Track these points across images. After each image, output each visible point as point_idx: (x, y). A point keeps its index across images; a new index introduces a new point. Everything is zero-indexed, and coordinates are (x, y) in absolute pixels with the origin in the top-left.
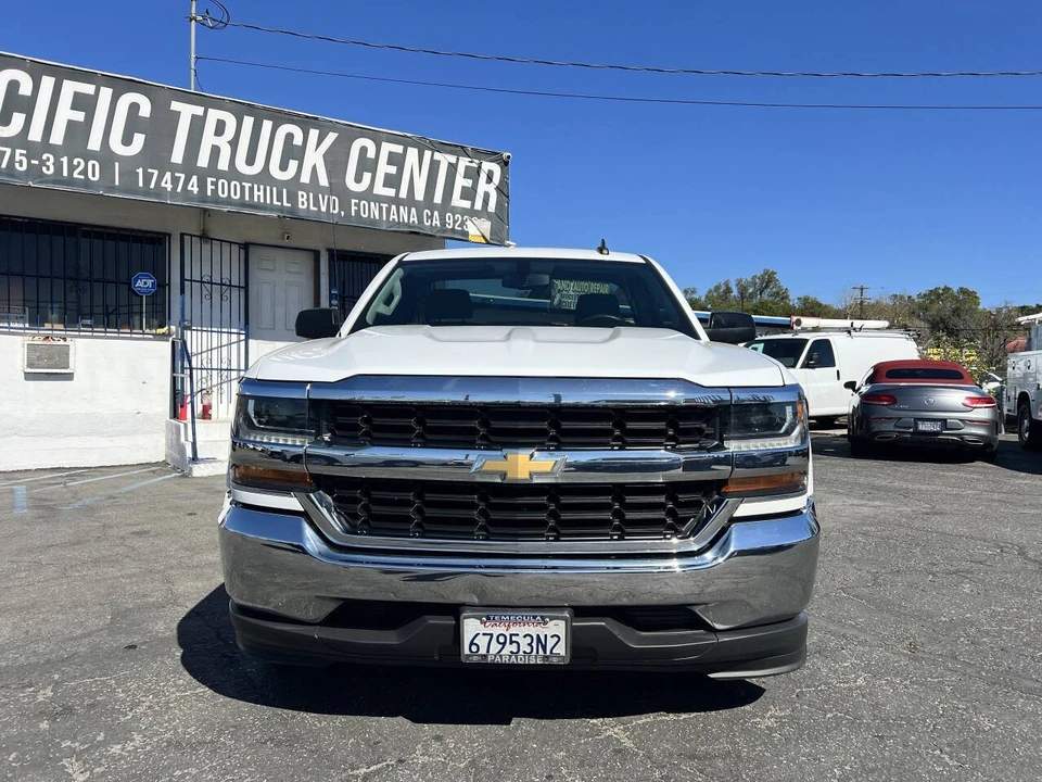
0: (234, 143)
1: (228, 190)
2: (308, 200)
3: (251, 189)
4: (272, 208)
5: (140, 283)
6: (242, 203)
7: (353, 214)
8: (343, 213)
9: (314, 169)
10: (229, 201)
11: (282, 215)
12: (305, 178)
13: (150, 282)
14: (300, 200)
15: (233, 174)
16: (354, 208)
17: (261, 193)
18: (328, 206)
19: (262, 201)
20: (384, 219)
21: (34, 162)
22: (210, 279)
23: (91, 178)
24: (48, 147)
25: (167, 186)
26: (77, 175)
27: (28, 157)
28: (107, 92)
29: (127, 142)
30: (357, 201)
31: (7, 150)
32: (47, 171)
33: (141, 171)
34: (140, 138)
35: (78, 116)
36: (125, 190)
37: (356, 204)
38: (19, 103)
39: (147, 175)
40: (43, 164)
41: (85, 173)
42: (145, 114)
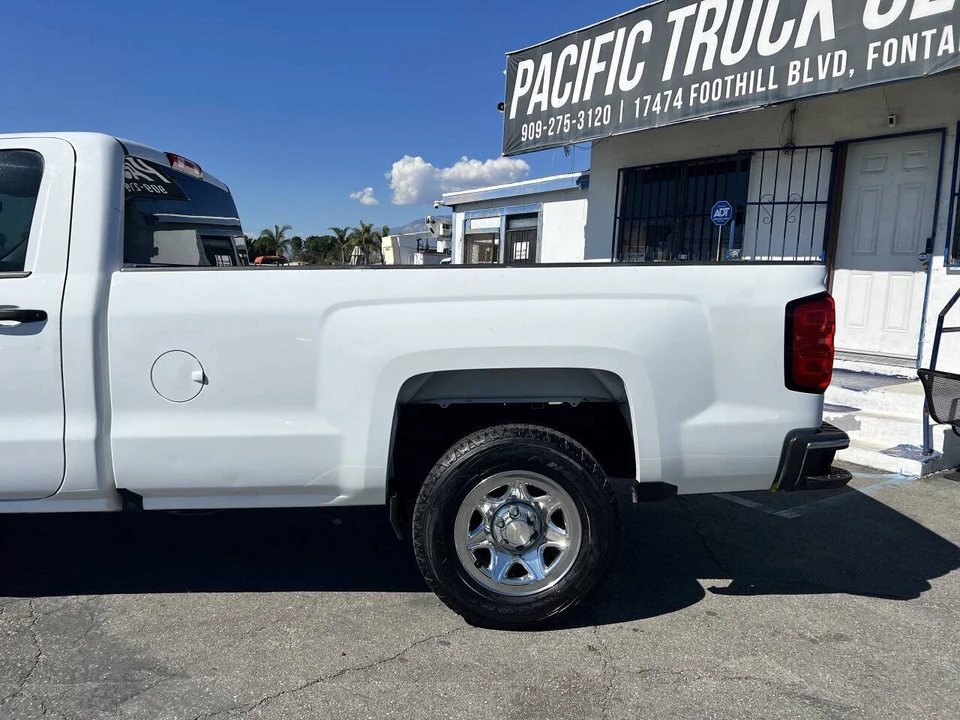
0: (721, 34)
1: (710, 93)
2: (801, 71)
3: (734, 82)
4: (755, 97)
5: (718, 213)
6: (723, 104)
7: (869, 67)
8: (852, 72)
9: (817, 21)
10: (710, 105)
11: (766, 103)
12: (802, 41)
13: (726, 213)
14: (791, 73)
15: (719, 69)
16: (872, 56)
17: (744, 84)
18: (835, 67)
19: (744, 93)
20: (927, 55)
21: (574, 122)
22: (771, 200)
23: (605, 123)
24: (582, 105)
25: (657, 109)
26: (597, 124)
27: (571, 119)
28: (622, 32)
29: (631, 76)
30: (878, 44)
31: (561, 117)
32: (580, 128)
33: (637, 102)
34: (640, 67)
35: (602, 66)
36: (626, 125)
37: (876, 50)
38: (570, 74)
39: (643, 103)
40: (578, 121)
41: (601, 120)
42: (646, 39)
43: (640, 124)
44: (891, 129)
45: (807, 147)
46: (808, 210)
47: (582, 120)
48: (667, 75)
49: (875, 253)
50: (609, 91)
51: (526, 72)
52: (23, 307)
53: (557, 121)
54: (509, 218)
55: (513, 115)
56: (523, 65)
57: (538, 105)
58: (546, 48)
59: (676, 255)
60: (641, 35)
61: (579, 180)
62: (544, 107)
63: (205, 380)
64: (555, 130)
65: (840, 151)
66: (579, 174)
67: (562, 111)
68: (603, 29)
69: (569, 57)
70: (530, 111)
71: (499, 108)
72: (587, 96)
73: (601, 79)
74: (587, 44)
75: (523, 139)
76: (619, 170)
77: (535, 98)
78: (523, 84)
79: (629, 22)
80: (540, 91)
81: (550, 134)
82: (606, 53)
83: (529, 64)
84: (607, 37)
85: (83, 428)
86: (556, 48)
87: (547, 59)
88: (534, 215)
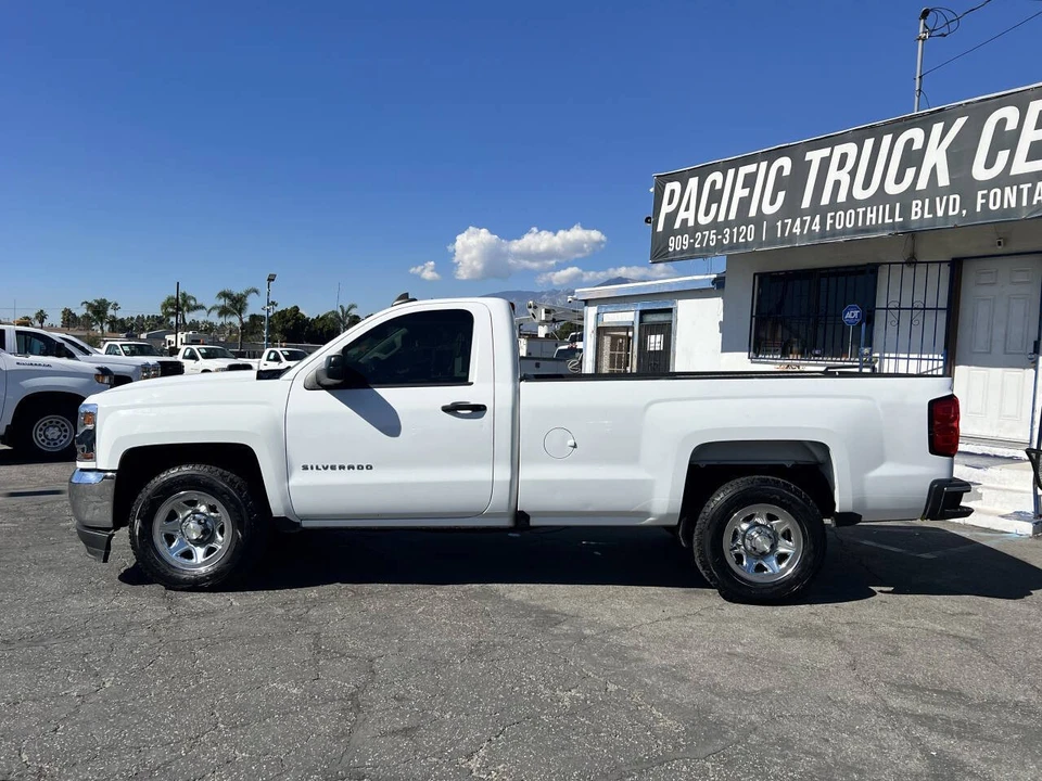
0: (853, 174)
1: (845, 221)
2: (923, 209)
3: (865, 214)
4: (884, 227)
5: (849, 315)
6: (856, 230)
7: (978, 209)
8: (964, 212)
9: (934, 170)
10: (845, 231)
11: (893, 232)
12: (922, 185)
13: (856, 315)
14: (914, 209)
15: (852, 202)
16: (980, 201)
17: (874, 215)
18: (951, 207)
19: (874, 223)
20: (1024, 203)
21: (720, 237)
22: (897, 305)
23: (749, 239)
24: (727, 223)
25: (797, 231)
26: (741, 240)
27: (716, 234)
28: (764, 165)
29: (773, 202)
30: (985, 192)
31: (707, 233)
32: (725, 242)
33: (779, 224)
34: (781, 195)
35: (746, 192)
36: (768, 243)
37: (983, 197)
38: (716, 196)
39: (784, 226)
40: (724, 237)
41: (745, 237)
42: (786, 172)
43: (782, 243)
44: (1000, 249)
45: (927, 262)
46: (930, 316)
47: (727, 236)
48: (806, 203)
49: (990, 353)
50: (753, 212)
51: (673, 192)
52: (472, 403)
53: (703, 236)
54: (643, 313)
55: (660, 228)
56: (669, 187)
57: (685, 221)
58: (692, 173)
59: (810, 351)
60: (781, 169)
61: (714, 281)
62: (691, 223)
63: (575, 446)
64: (701, 242)
65: (956, 266)
66: (715, 276)
67: (708, 227)
68: (746, 161)
69: (714, 183)
70: (677, 226)
71: (646, 221)
72: (732, 216)
73: (745, 203)
74: (731, 172)
75: (670, 250)
76: (755, 274)
77: (682, 215)
78: (670, 202)
79: (771, 157)
80: (687, 209)
81: (696, 246)
82: (750, 181)
83: (676, 186)
84: (751, 168)
85: (503, 474)
86: (702, 173)
87: (693, 182)
88: (669, 311)
